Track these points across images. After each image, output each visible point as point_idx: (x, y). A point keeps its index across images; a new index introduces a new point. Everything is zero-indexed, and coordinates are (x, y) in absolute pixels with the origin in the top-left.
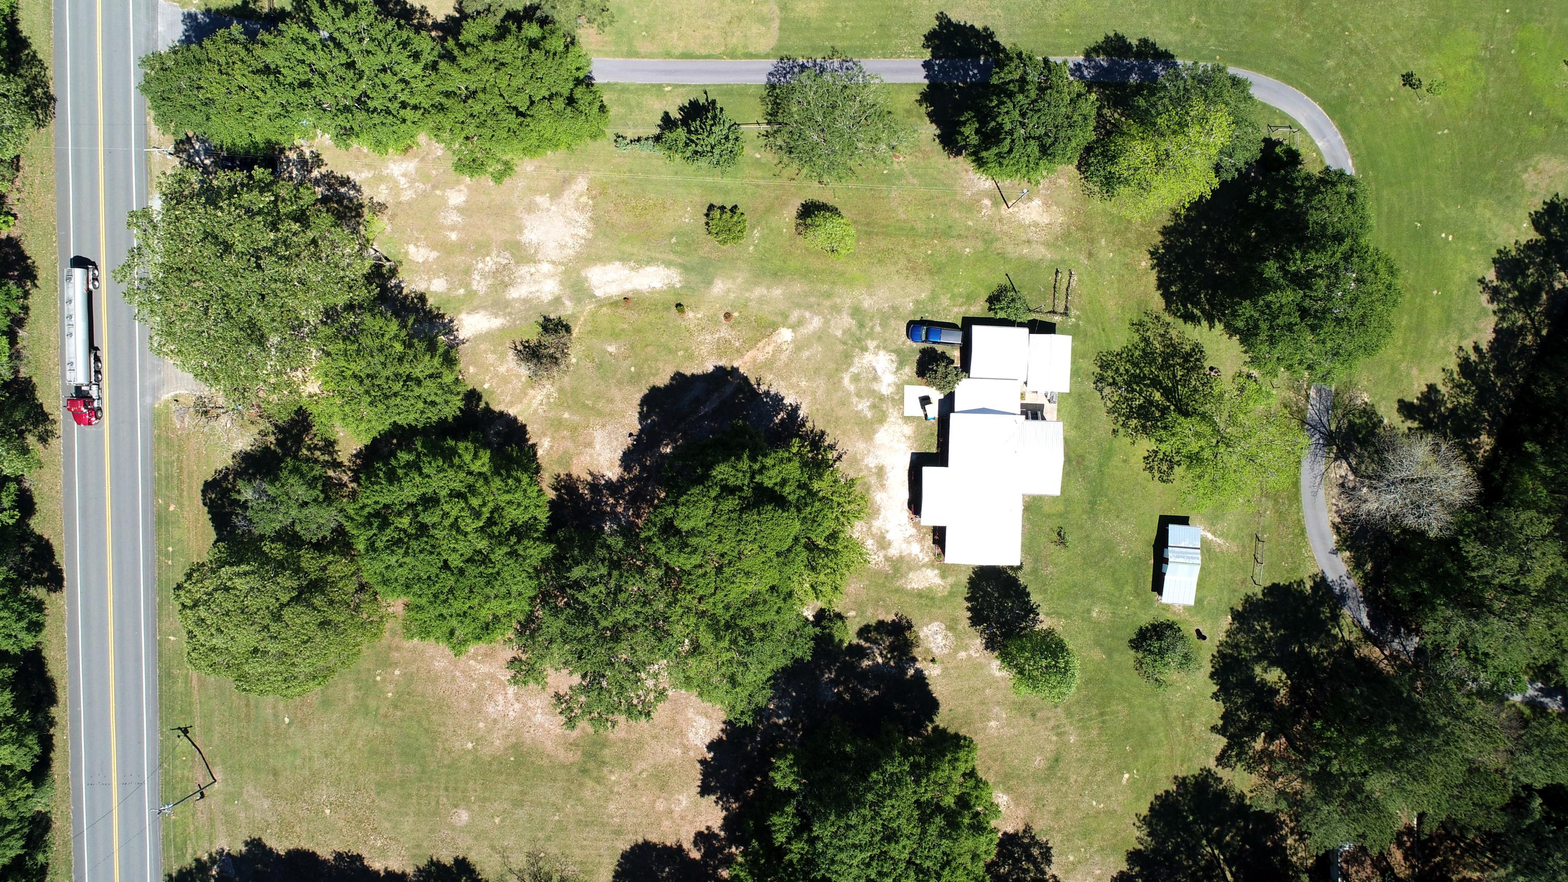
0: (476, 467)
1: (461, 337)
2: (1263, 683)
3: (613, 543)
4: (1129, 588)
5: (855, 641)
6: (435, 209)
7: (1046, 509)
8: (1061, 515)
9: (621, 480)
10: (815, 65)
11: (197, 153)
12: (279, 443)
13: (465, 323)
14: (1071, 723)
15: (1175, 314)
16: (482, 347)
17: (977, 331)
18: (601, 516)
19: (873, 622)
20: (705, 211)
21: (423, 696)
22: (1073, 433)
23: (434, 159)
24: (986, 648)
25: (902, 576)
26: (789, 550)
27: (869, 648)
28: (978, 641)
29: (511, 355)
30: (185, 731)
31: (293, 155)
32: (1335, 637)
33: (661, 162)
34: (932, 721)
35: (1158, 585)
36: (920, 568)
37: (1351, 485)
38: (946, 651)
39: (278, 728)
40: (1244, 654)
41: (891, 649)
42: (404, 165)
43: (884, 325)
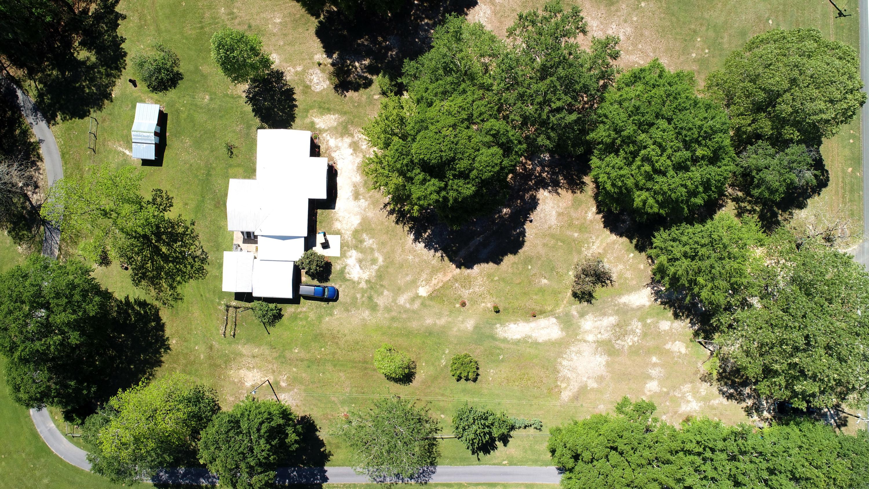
0: (645, 194)
1: (649, 288)
2: (89, 49)
3: (545, 141)
4: (183, 116)
5: (374, 77)
6: (667, 378)
7: (241, 170)
8: (231, 166)
9: (537, 190)
10: (403, 479)
11: (832, 417)
12: (775, 215)
13: (647, 299)
14: (223, 21)
15: (152, 306)
16: (634, 282)
17: (289, 294)
18: (551, 164)
19: (362, 91)
20: (479, 377)
21: (676, 39)
22: (222, 224)
23: (668, 412)
24: (282, 73)
25: (342, 122)
26: (419, 131)
27: (364, 72)
28: (288, 78)
29: (614, 277)
30: (841, 14)
31: (766, 414)
32: (40, 82)
33: (510, 411)
34: (320, 22)
35: (162, 118)
36: (329, 129)
37: (30, 188)
38: (311, 71)
39: (777, 17)
40: (102, 70)
41: (349, 72)
42: (689, 409)
43: (354, 298)
